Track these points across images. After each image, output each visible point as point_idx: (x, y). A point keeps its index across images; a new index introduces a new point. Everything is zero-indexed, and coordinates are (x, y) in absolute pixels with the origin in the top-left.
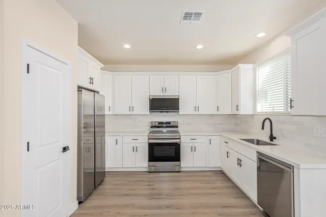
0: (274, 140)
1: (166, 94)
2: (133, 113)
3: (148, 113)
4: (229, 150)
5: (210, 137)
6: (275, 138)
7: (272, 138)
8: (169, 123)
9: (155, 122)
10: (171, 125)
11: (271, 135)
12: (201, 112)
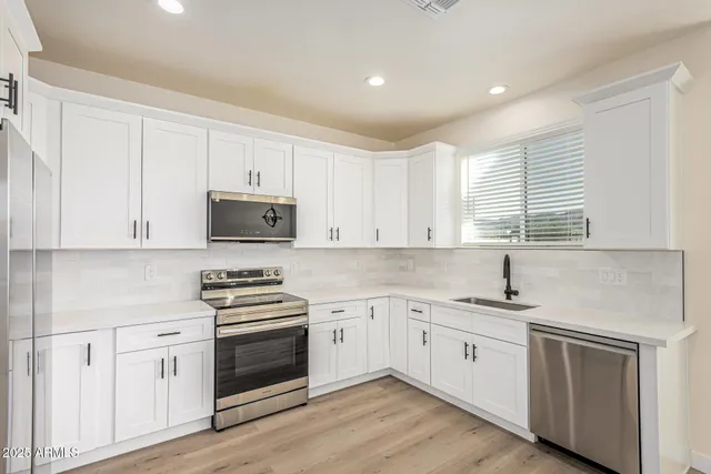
0: (512, 296)
1: (258, 191)
2: (147, 244)
3: (204, 245)
4: (426, 327)
5: (371, 303)
6: (516, 293)
7: (509, 293)
8: (259, 273)
9: (219, 273)
10: (265, 278)
11: (509, 286)
12: (345, 242)
